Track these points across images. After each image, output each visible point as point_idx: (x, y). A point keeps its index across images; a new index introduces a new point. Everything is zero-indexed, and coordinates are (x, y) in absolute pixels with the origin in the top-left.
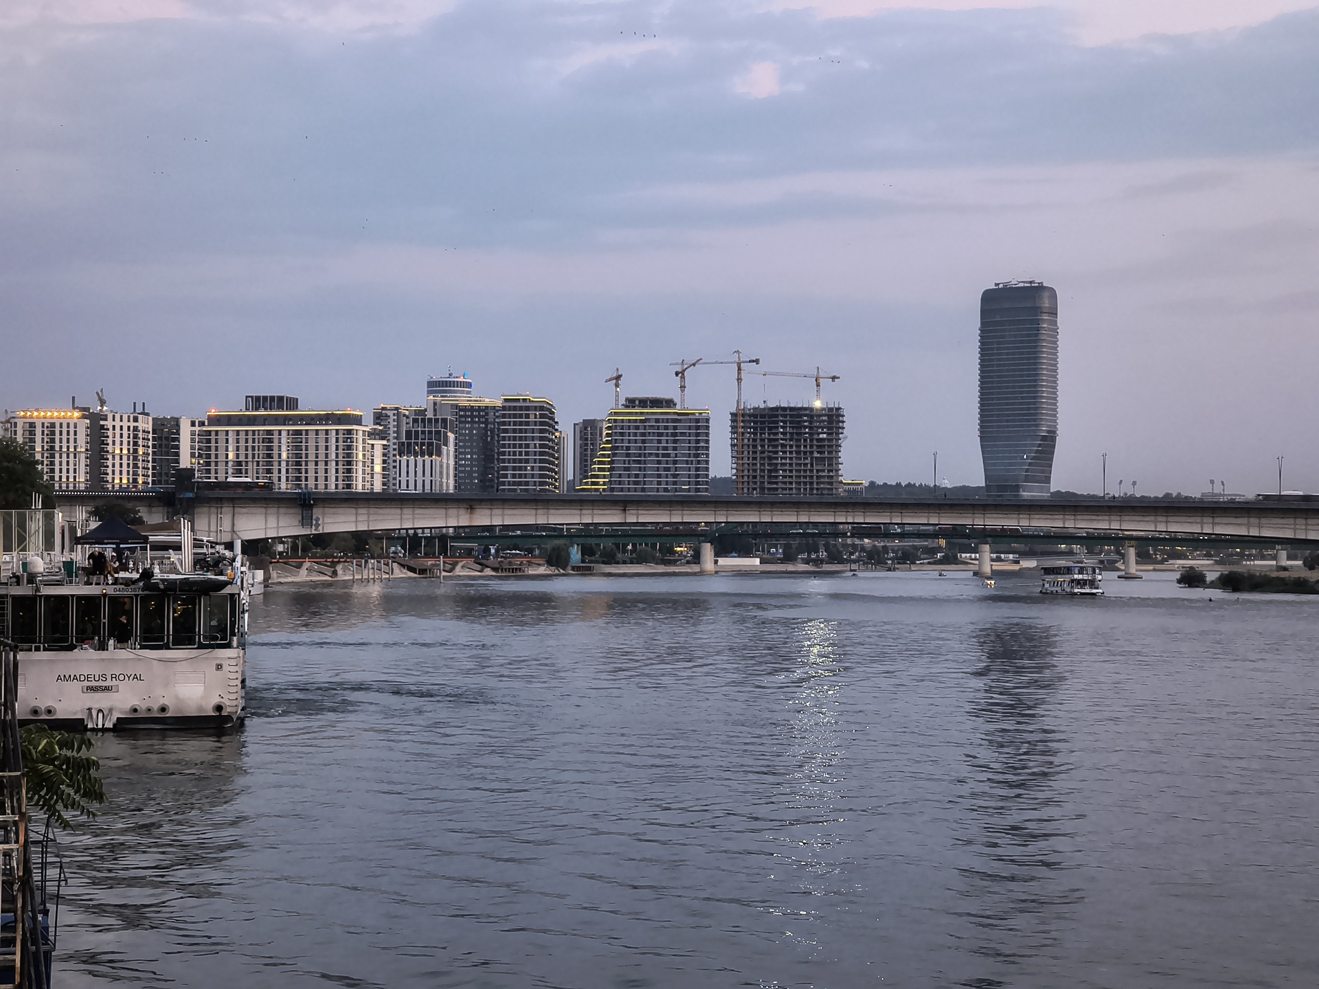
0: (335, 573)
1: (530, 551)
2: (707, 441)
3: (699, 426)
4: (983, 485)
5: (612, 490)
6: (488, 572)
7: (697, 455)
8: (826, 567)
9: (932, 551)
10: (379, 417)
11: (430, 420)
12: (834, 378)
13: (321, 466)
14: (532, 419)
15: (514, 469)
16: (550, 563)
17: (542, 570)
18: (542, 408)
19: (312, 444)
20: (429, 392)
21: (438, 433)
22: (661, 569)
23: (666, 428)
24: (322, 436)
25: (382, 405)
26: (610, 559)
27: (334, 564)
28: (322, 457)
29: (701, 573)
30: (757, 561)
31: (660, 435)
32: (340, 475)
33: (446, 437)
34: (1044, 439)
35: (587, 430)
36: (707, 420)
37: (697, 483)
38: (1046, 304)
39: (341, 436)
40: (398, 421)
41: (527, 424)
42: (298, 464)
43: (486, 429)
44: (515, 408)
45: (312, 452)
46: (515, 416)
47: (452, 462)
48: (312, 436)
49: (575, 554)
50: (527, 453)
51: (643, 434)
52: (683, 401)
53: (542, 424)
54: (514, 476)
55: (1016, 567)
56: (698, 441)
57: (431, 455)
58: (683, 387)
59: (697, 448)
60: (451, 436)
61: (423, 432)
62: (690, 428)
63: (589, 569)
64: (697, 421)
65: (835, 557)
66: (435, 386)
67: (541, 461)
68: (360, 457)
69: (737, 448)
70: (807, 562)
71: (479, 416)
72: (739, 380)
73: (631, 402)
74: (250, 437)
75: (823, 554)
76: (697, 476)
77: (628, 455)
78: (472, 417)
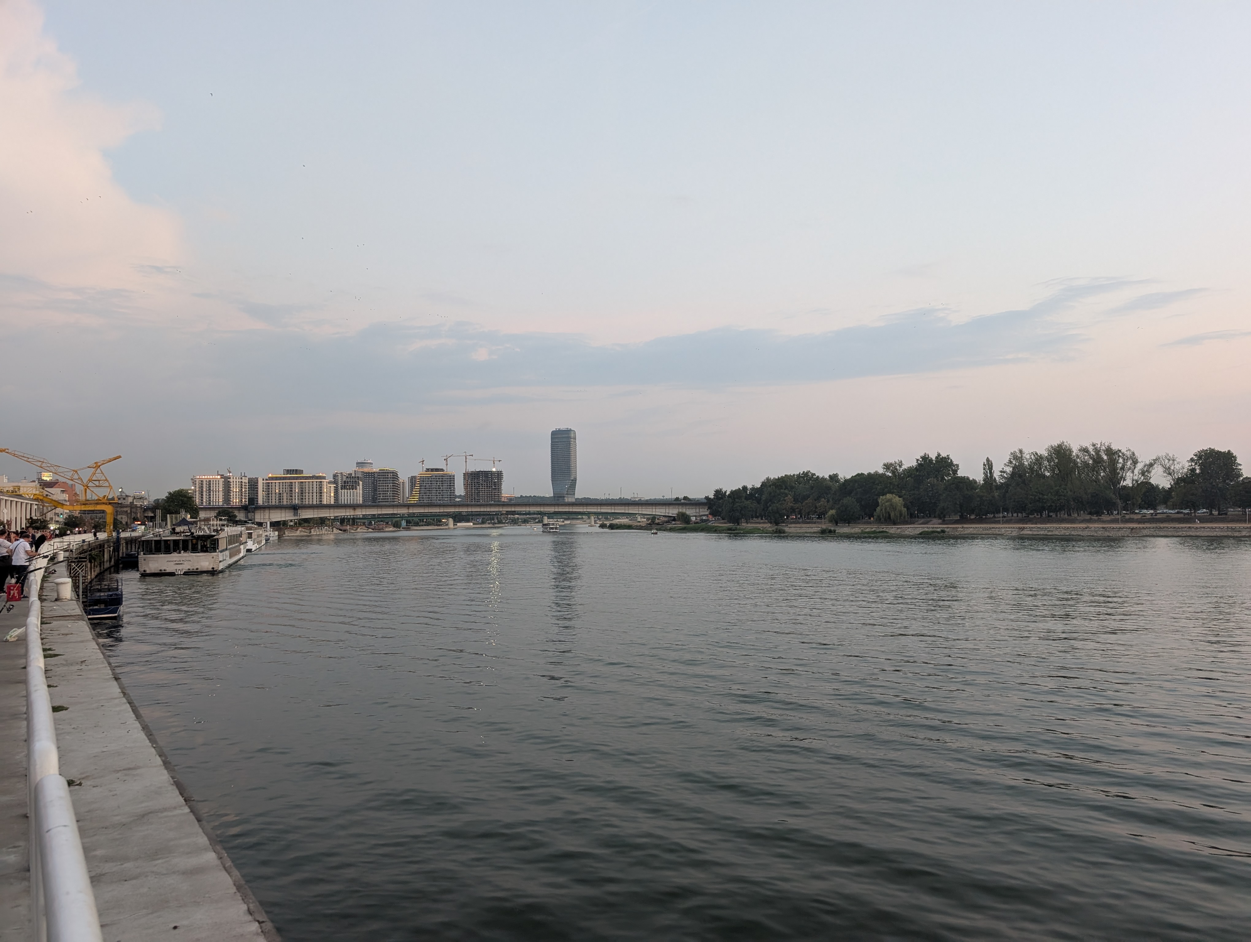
0: (310, 532)
1: (387, 523)
2: (454, 483)
3: (451, 478)
4: (552, 495)
5: (420, 500)
6: (370, 530)
7: (450, 488)
8: (496, 525)
9: (535, 519)
10: (335, 476)
11: (353, 477)
12: (500, 461)
13: (311, 494)
14: (389, 476)
15: (383, 494)
16: (394, 527)
17: (391, 529)
18: (393, 473)
19: (307, 486)
20: (357, 466)
21: (356, 481)
22: (436, 527)
23: (439, 479)
24: (311, 483)
25: (336, 472)
26: (417, 524)
27: (310, 529)
28: (311, 491)
29: (449, 528)
30: (472, 524)
31: (437, 481)
32: (318, 497)
33: (359, 483)
34: (572, 480)
35: (413, 480)
36: (454, 476)
37: (450, 498)
38: (572, 435)
39: (318, 483)
40: (342, 477)
41: (388, 478)
42: (302, 493)
43: (374, 480)
44: (383, 473)
45: (307, 489)
46: (383, 475)
47: (361, 492)
48: (307, 484)
49: (404, 523)
50: (388, 488)
51: (431, 481)
52: (447, 469)
53: (393, 478)
54: (383, 496)
55: (563, 524)
56: (450, 483)
57: (353, 489)
58: (447, 464)
59: (450, 486)
60: (361, 483)
61: (350, 481)
62: (447, 479)
63: (409, 528)
64: (450, 476)
65: (500, 522)
66: (359, 464)
67: (393, 491)
68: (325, 490)
69: (466, 486)
70: (489, 523)
71: (372, 475)
72: (466, 462)
73: (428, 470)
74: (284, 484)
75: (496, 521)
76: (450, 495)
77: (426, 488)
78: (369, 476)
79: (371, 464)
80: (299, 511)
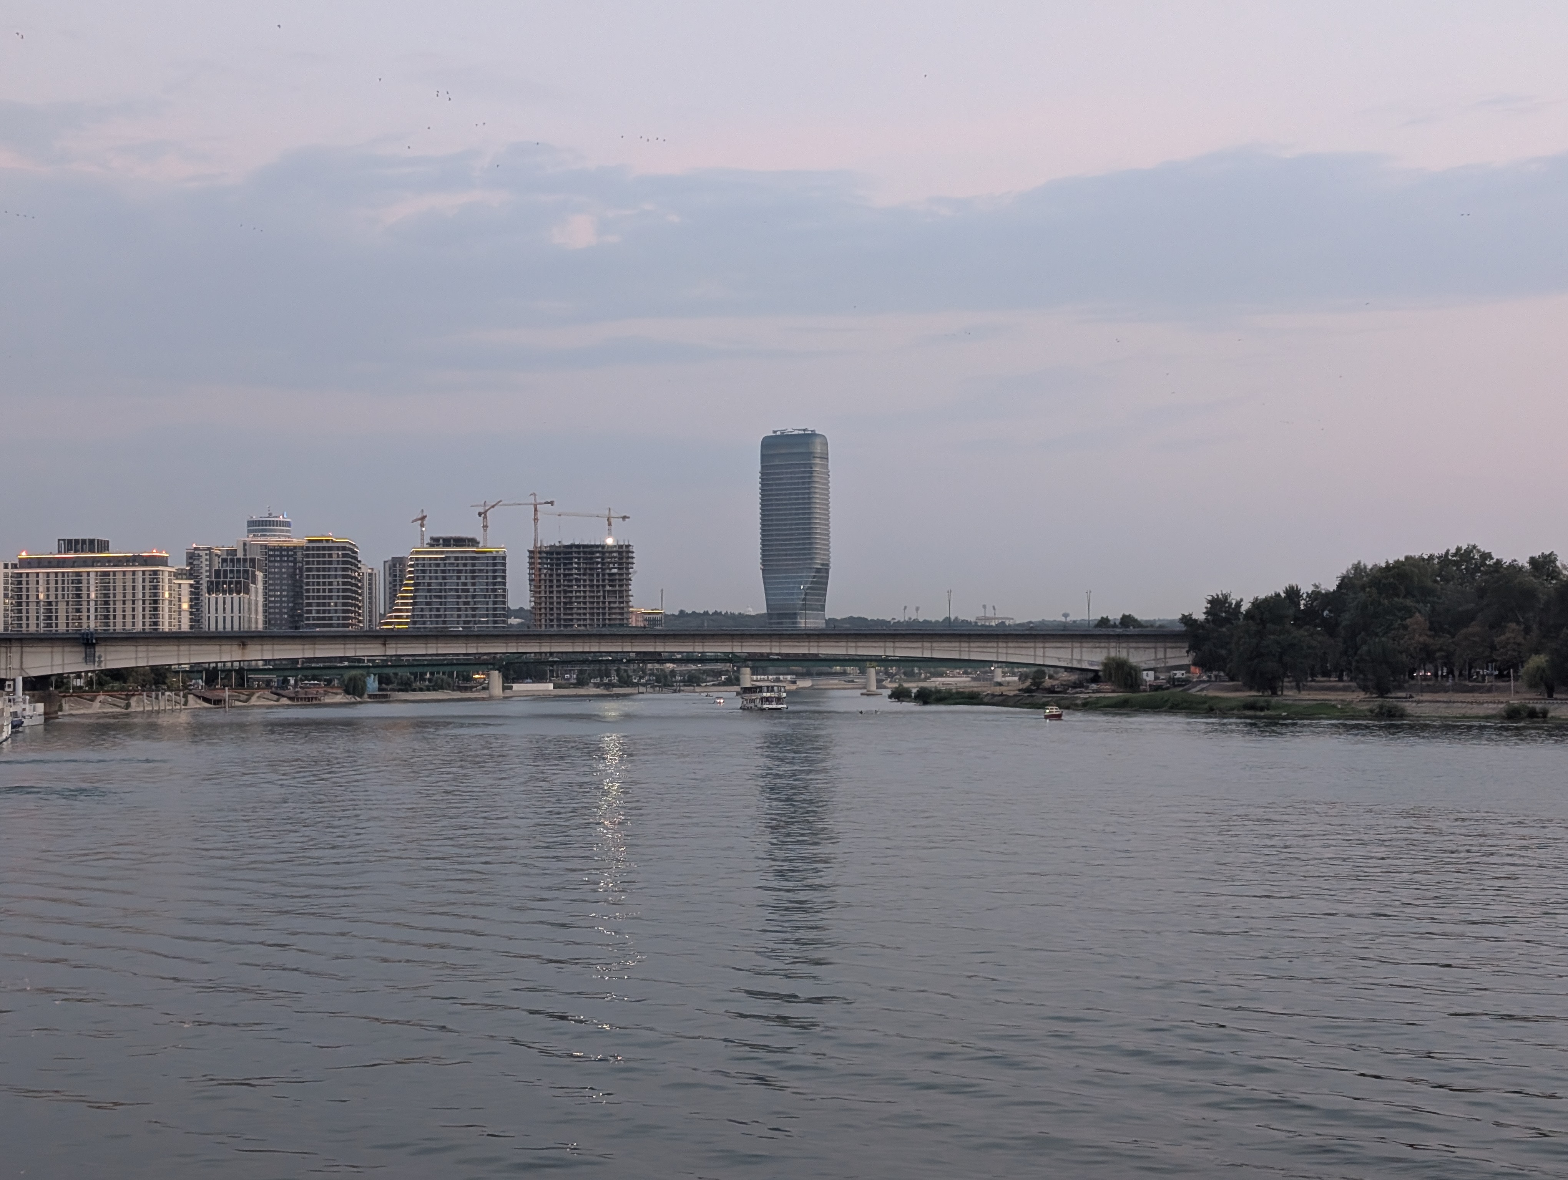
0: (128, 706)
1: (329, 682)
2: (504, 577)
3: (498, 564)
4: (766, 611)
5: (415, 623)
6: (284, 701)
7: (495, 590)
8: (616, 690)
9: (719, 673)
10: (192, 557)
11: (239, 560)
12: (624, 518)
13: (129, 605)
14: (335, 558)
15: (318, 605)
16: (347, 692)
17: (339, 699)
18: (344, 548)
19: (119, 584)
20: (249, 531)
21: (246, 572)
22: (457, 695)
23: (465, 565)
24: (129, 576)
25: (194, 546)
26: (406, 686)
27: (128, 698)
28: (129, 597)
29: (491, 698)
30: (551, 686)
31: (459, 571)
32: (147, 612)
33: (254, 577)
34: (818, 570)
35: (396, 567)
36: (504, 558)
37: (495, 616)
38: (818, 449)
39: (147, 577)
40: (210, 560)
41: (330, 563)
42: (106, 603)
43: (294, 568)
44: (318, 549)
45: (119, 591)
46: (318, 556)
47: (261, 599)
48: (119, 577)
49: (372, 683)
50: (330, 591)
51: (443, 571)
52: (485, 540)
53: (344, 563)
54: (318, 612)
55: (793, 687)
56: (495, 577)
57: (239, 593)
58: (485, 527)
59: (494, 584)
60: (260, 575)
61: (232, 571)
62: (487, 565)
63: (386, 696)
64: (494, 558)
65: (625, 682)
66: (257, 526)
67: (344, 597)
68: (167, 595)
69: (536, 583)
70: (597, 686)
71: (288, 556)
72: (536, 520)
73: (435, 542)
74: (60, 578)
75: (615, 679)
76: (495, 609)
77: (429, 591)
78: (281, 556)
79: (288, 524)
80: (99, 650)
